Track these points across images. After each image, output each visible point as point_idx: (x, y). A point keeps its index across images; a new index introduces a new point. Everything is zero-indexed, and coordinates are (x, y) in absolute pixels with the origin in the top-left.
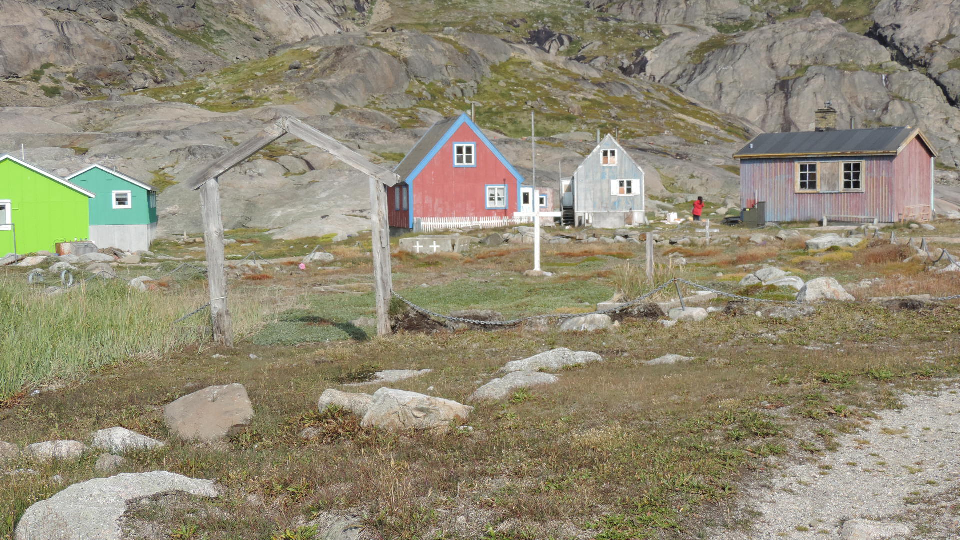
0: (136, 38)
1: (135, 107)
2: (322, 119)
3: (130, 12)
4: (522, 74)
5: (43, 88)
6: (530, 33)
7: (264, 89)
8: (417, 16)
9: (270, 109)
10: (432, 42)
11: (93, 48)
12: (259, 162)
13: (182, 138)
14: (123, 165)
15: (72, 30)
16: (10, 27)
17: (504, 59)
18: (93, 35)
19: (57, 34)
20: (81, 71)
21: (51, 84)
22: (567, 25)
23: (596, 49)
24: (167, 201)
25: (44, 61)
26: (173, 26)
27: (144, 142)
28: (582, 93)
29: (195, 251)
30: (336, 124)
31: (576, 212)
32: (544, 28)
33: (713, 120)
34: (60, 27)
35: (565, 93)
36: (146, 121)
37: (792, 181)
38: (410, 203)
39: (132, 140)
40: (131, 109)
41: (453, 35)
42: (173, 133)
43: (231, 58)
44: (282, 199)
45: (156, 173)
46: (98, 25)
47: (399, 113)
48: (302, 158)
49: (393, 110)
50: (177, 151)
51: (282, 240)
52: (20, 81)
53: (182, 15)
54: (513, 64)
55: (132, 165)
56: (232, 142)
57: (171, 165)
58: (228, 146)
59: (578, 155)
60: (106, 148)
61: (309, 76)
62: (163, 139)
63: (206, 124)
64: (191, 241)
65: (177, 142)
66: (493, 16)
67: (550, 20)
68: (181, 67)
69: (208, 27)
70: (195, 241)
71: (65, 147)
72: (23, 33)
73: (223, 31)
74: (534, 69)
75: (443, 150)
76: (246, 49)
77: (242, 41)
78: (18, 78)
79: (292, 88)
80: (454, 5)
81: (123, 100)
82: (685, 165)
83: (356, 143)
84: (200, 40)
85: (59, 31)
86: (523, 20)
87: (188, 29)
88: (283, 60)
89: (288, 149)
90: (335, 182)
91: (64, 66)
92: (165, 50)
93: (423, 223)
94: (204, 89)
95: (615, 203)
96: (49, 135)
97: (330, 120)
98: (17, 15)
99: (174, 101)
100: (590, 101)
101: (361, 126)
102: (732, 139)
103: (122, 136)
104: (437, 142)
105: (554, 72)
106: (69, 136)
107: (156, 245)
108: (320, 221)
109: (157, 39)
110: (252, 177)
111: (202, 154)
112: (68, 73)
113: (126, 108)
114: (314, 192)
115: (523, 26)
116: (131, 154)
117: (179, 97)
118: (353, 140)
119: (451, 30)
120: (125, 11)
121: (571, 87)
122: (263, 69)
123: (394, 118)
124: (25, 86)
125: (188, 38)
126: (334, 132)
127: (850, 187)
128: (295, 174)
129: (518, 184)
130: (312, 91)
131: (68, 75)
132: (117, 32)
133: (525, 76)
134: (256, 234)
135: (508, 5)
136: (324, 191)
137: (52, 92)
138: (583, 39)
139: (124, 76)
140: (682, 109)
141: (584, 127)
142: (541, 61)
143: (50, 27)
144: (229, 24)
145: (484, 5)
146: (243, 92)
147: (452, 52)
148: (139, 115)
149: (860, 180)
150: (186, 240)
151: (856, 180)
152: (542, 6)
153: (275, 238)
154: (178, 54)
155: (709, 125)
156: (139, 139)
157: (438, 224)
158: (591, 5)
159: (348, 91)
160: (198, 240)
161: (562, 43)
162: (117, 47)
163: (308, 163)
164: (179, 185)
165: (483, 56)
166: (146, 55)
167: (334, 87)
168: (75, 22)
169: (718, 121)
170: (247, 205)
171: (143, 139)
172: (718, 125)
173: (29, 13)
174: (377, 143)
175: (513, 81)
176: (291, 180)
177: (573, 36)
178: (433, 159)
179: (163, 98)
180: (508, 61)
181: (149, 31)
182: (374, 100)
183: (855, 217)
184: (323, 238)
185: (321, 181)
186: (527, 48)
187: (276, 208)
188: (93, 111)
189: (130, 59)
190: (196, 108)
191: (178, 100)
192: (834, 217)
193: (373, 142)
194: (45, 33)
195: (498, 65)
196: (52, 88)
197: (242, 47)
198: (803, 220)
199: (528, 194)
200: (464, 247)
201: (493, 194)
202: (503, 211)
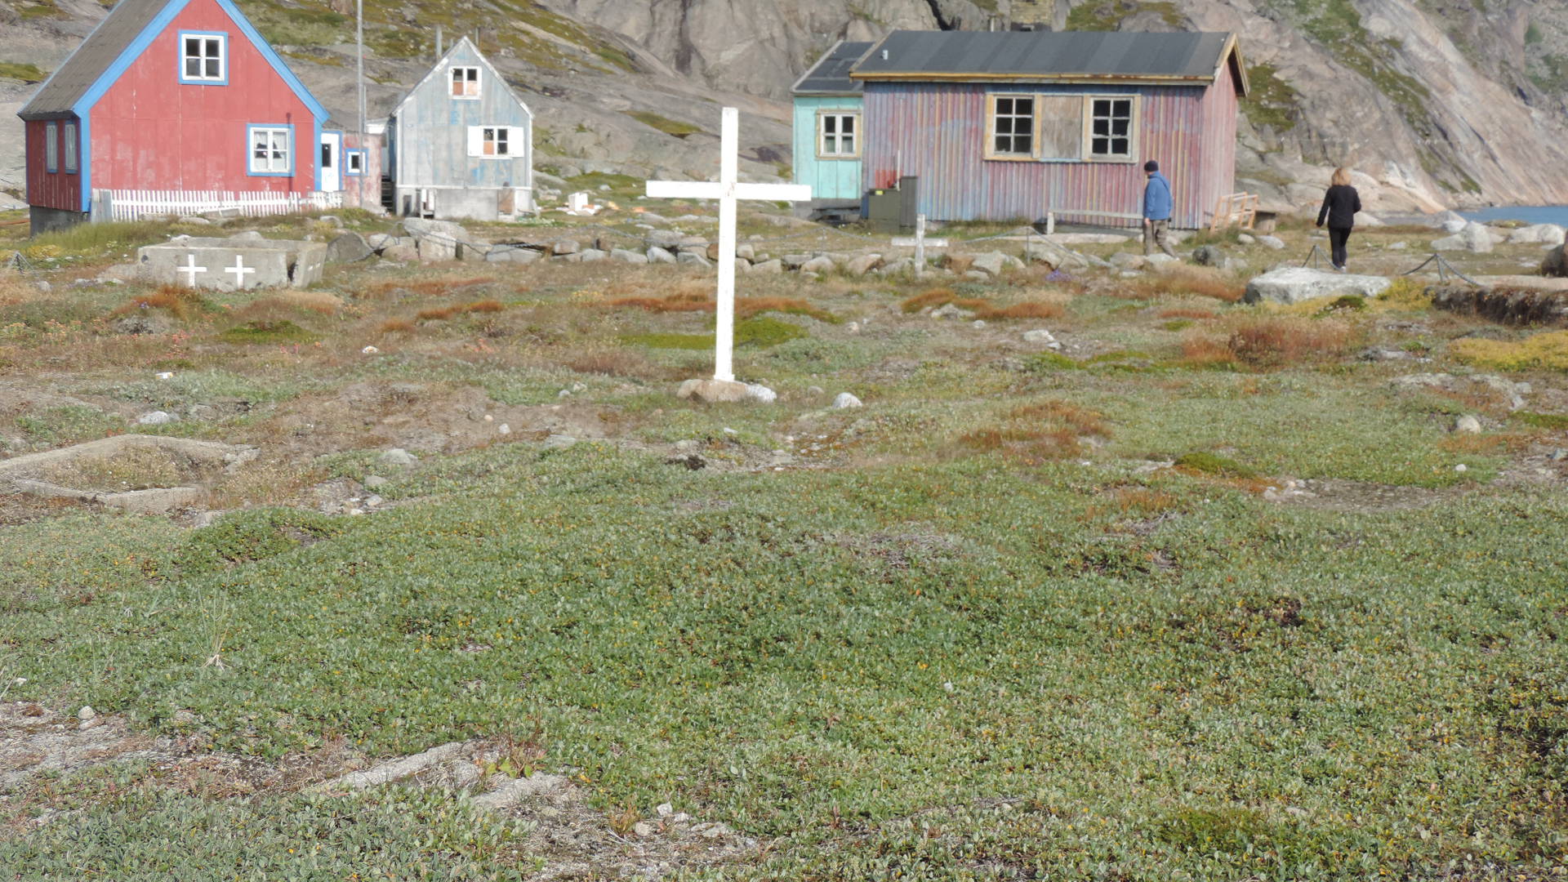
31: (398, 185)
33: (575, 35)
37: (979, 134)
38: (84, 157)
59: (371, 82)
75: (156, 46)
82: (566, 108)
93: (114, 202)
95: (474, 171)
102: (611, 69)
104: (141, 28)
123: (8, 2)
127: (1105, 151)
129: (317, 125)
140: (522, 14)
149: (1128, 136)
151: (1119, 137)
155: (570, 44)
157: (149, 204)
169: (583, 37)
172: (586, 44)
178: (135, 64)
183: (1117, 215)
192: (1070, 213)
198: (1000, 219)
199: (328, 146)
200: (313, 271)
201: (263, 143)
202: (286, 181)
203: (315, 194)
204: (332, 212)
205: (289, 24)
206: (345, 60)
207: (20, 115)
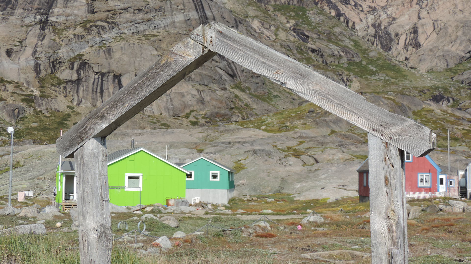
0: (235, 98)
1: (230, 130)
2: (324, 137)
3: (233, 86)
4: (429, 116)
5: (190, 121)
6: (432, 96)
7: (295, 122)
8: (373, 88)
9: (297, 132)
10: (382, 99)
11: (214, 103)
12: (290, 158)
13: (251, 145)
14: (219, 158)
15: (205, 94)
16: (177, 93)
17: (419, 108)
18: (215, 96)
19: (198, 96)
20: (208, 114)
21: (194, 120)
22: (452, 92)
23: (467, 104)
24: (240, 177)
25: (191, 108)
26: (253, 93)
27: (231, 147)
28: (462, 126)
29: (252, 205)
30: (331, 140)
32: (439, 94)
34: (200, 93)
35: (452, 126)
36: (234, 137)
39: (226, 146)
40: (228, 131)
41: (393, 96)
42: (247, 142)
43: (281, 108)
44: (301, 178)
45: (236, 162)
46: (218, 92)
47: (364, 135)
48: (312, 157)
49: (361, 133)
50: (248, 151)
51: (299, 200)
52: (180, 118)
53: (257, 87)
54: (424, 111)
55: (224, 158)
56: (277, 148)
57: (244, 159)
58: (274, 150)
59: (464, 158)
60: (213, 149)
61: (318, 116)
62: (241, 145)
63: (264, 138)
64: (251, 199)
65: (248, 147)
66: (412, 88)
67: (443, 90)
68: (256, 112)
69: (270, 94)
70: (253, 199)
71: (192, 148)
72: (182, 96)
73: (277, 95)
74: (435, 113)
76: (288, 104)
77: (286, 100)
78: (179, 116)
79: (309, 122)
80: (392, 83)
81: (225, 127)
83: (341, 150)
84: (266, 100)
85: (199, 95)
86: (428, 90)
87: (260, 94)
88: (305, 108)
89: (306, 152)
90: (329, 169)
91: (200, 111)
92: (249, 104)
94: (265, 122)
96: (186, 143)
97: (328, 137)
98: (180, 87)
99: (250, 127)
100: (467, 130)
101: (344, 141)
103: (221, 144)
105: (446, 115)
106: (195, 143)
107: (231, 201)
108: (321, 191)
109: (245, 99)
110: (285, 166)
111: (260, 154)
112: (202, 114)
113: (226, 130)
114: (318, 175)
115: (428, 93)
116: (225, 153)
117: (253, 126)
118: (340, 148)
119: (392, 94)
120: (230, 85)
121: (456, 123)
122: (295, 112)
123: (362, 138)
124: (182, 120)
125: (260, 99)
126: (330, 144)
128: (309, 165)
129: (438, 173)
130: (319, 123)
131: (202, 116)
132: (226, 95)
133: (431, 117)
134: (286, 197)
135: (420, 82)
136: (324, 174)
137: (194, 124)
138: (460, 100)
139: (228, 116)
141: (464, 144)
142: (439, 109)
143: (195, 92)
144: (280, 92)
145: (408, 83)
146: (284, 124)
147: (392, 105)
148: (232, 134)
150: (248, 198)
152: (438, 83)
153: (295, 199)
154: (255, 106)
156: (230, 145)
158: (464, 82)
159: (337, 124)
160: (254, 199)
161: (449, 101)
162: (226, 103)
163: (316, 160)
164: (247, 169)
165: (408, 107)
166: (239, 106)
167: (331, 121)
168: (207, 91)
170: (282, 181)
171: (232, 145)
173: (185, 86)
174: (352, 150)
175: (424, 119)
176: (306, 168)
177: (455, 98)
179: (245, 126)
180: (421, 109)
181: (241, 95)
182: (351, 128)
184: (322, 200)
185: (322, 169)
186: (432, 103)
187: (297, 183)
188: (210, 132)
189: (232, 108)
190: (261, 131)
191: (252, 127)
193: (350, 149)
194: (193, 96)
195: (416, 111)
196: (194, 121)
197: (286, 103)
199: (443, 179)
200: (415, 215)
201: (422, 178)
202: (429, 189)
203: (436, 193)
204: (440, 198)
205: (443, 141)
206: (457, 152)
207: (358, 171)
